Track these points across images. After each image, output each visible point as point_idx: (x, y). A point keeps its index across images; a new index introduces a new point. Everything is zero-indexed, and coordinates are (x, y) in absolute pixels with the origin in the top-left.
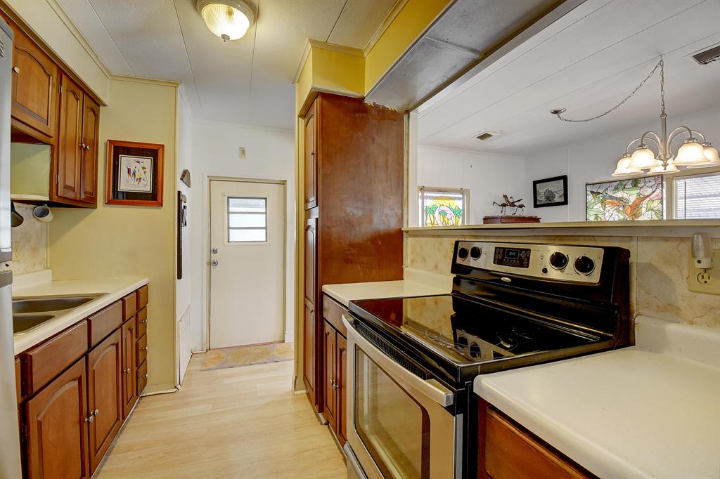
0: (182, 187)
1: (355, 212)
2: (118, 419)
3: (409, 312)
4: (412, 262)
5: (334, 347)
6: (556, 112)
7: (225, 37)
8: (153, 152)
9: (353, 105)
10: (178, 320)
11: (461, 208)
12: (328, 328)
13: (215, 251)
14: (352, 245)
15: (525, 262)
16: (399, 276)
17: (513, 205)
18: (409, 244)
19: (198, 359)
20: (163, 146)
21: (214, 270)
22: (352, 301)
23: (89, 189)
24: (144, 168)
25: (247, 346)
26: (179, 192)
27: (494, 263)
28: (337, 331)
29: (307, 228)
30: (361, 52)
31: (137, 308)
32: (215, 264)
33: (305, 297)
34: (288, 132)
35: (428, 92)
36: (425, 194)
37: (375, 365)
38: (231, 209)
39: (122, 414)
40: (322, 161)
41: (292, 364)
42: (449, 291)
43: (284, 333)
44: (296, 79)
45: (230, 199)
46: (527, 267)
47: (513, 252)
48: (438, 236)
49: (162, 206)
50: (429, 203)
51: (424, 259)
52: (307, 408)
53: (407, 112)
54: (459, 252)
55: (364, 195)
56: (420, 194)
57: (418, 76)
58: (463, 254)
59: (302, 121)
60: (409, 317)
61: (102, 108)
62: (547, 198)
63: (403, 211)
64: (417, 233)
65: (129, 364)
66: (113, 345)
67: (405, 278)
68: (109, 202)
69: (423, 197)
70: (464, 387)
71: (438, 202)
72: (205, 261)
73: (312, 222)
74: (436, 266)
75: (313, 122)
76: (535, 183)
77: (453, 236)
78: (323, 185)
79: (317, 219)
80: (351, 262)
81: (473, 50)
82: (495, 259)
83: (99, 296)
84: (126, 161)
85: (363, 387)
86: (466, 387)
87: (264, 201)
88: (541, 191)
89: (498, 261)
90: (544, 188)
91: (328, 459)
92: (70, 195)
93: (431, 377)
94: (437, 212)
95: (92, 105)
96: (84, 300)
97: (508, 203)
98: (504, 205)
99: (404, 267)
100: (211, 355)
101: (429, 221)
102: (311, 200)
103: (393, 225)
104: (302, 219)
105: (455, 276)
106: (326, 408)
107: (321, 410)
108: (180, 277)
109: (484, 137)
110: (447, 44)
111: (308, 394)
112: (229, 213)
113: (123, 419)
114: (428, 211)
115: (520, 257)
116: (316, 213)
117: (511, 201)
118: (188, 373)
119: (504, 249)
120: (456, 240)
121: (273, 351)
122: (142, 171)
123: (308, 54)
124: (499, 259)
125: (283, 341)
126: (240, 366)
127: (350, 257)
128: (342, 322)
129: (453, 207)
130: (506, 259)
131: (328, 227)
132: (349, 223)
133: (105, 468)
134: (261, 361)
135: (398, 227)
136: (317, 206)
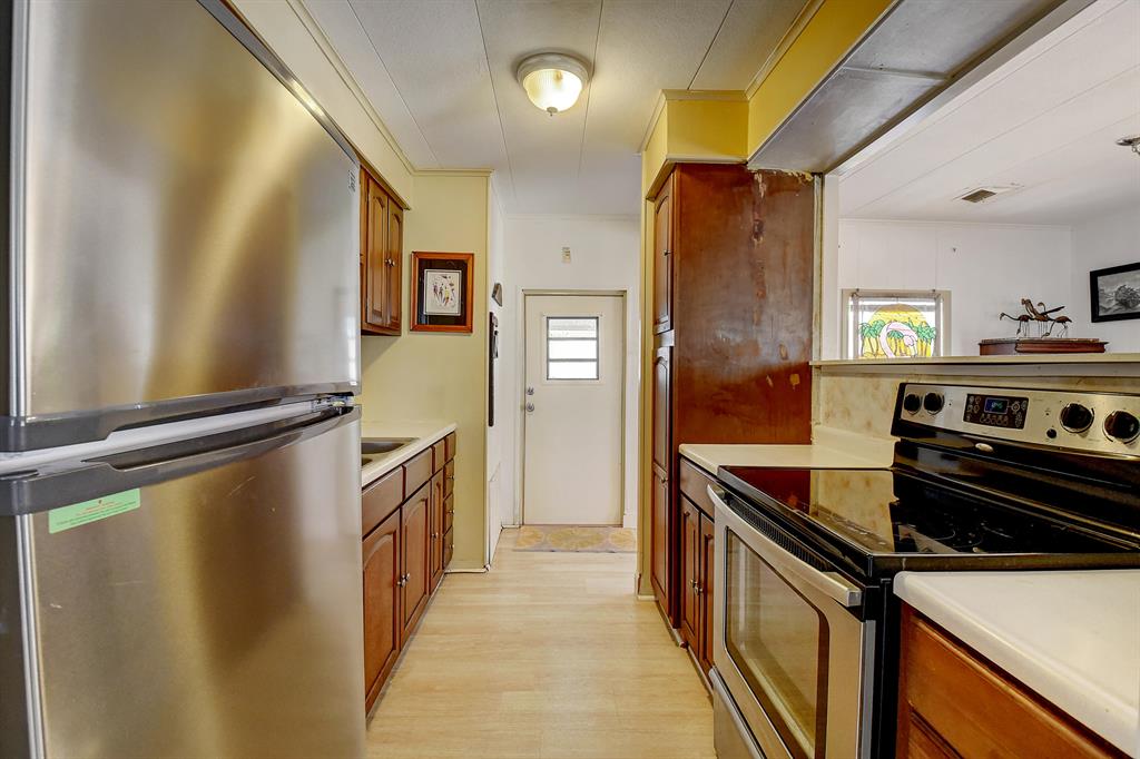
0: (493, 307)
1: (731, 336)
2: (425, 593)
3: (820, 495)
4: (828, 415)
5: (697, 531)
6: (1129, 142)
7: (551, 110)
8: (460, 264)
9: (727, 176)
10: (488, 479)
11: (932, 325)
12: (687, 507)
13: (531, 392)
14: (726, 387)
15: (1018, 419)
16: (805, 438)
17: (1043, 317)
18: (822, 388)
19: (510, 535)
20: (473, 255)
21: (530, 417)
22: (724, 467)
23: (394, 314)
24: (451, 285)
25: (572, 526)
26: (491, 314)
27: (965, 419)
28: (701, 511)
29: (657, 361)
30: (742, 93)
31: (446, 459)
32: (531, 408)
33: (654, 460)
34: (631, 219)
35: (855, 142)
36: (860, 303)
37: (756, 557)
38: (553, 333)
39: (429, 590)
40: (681, 262)
41: (635, 557)
42: (889, 463)
43: (622, 514)
44: (643, 144)
45: (551, 321)
46: (1022, 427)
47: (999, 402)
48: (873, 375)
49: (471, 331)
50: (867, 317)
51: (847, 413)
52: (656, 621)
53: (821, 175)
54: (906, 401)
55: (745, 311)
56: (851, 303)
57: (835, 122)
58: (912, 404)
59: (651, 206)
60: (820, 503)
61: (405, 212)
62: (1124, 303)
63: (811, 333)
64: (837, 370)
65: (437, 529)
66: (423, 500)
67: (814, 441)
68: (414, 329)
69: (856, 308)
70: (879, 584)
71: (885, 316)
72: (519, 404)
73: (664, 353)
74: (869, 424)
75: (667, 206)
76: (1094, 276)
77: (898, 376)
78: (680, 298)
79: (671, 348)
80: (724, 413)
81: (931, 74)
82: (966, 414)
83: (411, 440)
84: (432, 277)
85: (737, 589)
86: (882, 585)
87: (595, 321)
88: (1107, 290)
89: (971, 416)
90: (1117, 283)
91: (687, 692)
92: (378, 321)
93: (832, 569)
94: (884, 332)
95: (397, 211)
96: (395, 446)
97: (1031, 314)
98: (1024, 319)
99: (813, 423)
100: (525, 532)
101: (867, 349)
102: (663, 320)
103: (795, 356)
104: (650, 347)
105: (899, 439)
106: (684, 622)
107: (677, 625)
108: (491, 424)
109: (977, 196)
110: (882, 72)
111: (657, 602)
112: (548, 339)
113: (430, 594)
114: (864, 331)
115: (1010, 411)
116: (670, 339)
117: (1040, 310)
118: (498, 551)
119: (984, 397)
120: (904, 381)
121: (607, 537)
122: (449, 288)
123: (660, 113)
124: (973, 414)
125: (621, 526)
126: (563, 551)
127: (721, 405)
128: (709, 498)
129: (916, 325)
130: (986, 414)
131: (689, 360)
132: (721, 353)
133: (411, 648)
134: (590, 548)
135: (803, 360)
136: (672, 328)
